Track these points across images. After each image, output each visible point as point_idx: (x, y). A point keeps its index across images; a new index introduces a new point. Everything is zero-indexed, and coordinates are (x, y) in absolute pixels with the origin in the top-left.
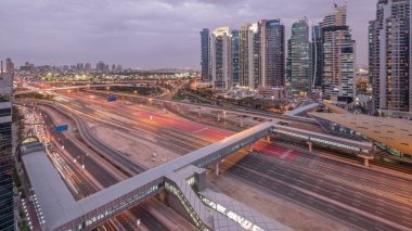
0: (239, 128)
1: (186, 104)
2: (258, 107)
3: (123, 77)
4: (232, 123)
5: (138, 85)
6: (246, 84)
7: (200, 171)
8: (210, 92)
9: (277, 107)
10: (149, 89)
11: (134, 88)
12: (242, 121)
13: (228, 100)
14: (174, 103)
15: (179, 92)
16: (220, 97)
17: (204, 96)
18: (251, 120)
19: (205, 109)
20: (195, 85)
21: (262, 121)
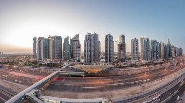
0: (48, 74)
1: (28, 67)
2: (54, 66)
3: (4, 57)
4: (45, 73)
5: (10, 61)
6: (50, 58)
7: (37, 91)
8: (37, 62)
9: (60, 66)
10: (14, 62)
11: (8, 62)
12: (49, 72)
13: (43, 65)
14: (23, 68)
15: (25, 63)
16: (40, 64)
17: (35, 64)
18: (52, 71)
19: (35, 69)
20: (31, 60)
21: (55, 71)
